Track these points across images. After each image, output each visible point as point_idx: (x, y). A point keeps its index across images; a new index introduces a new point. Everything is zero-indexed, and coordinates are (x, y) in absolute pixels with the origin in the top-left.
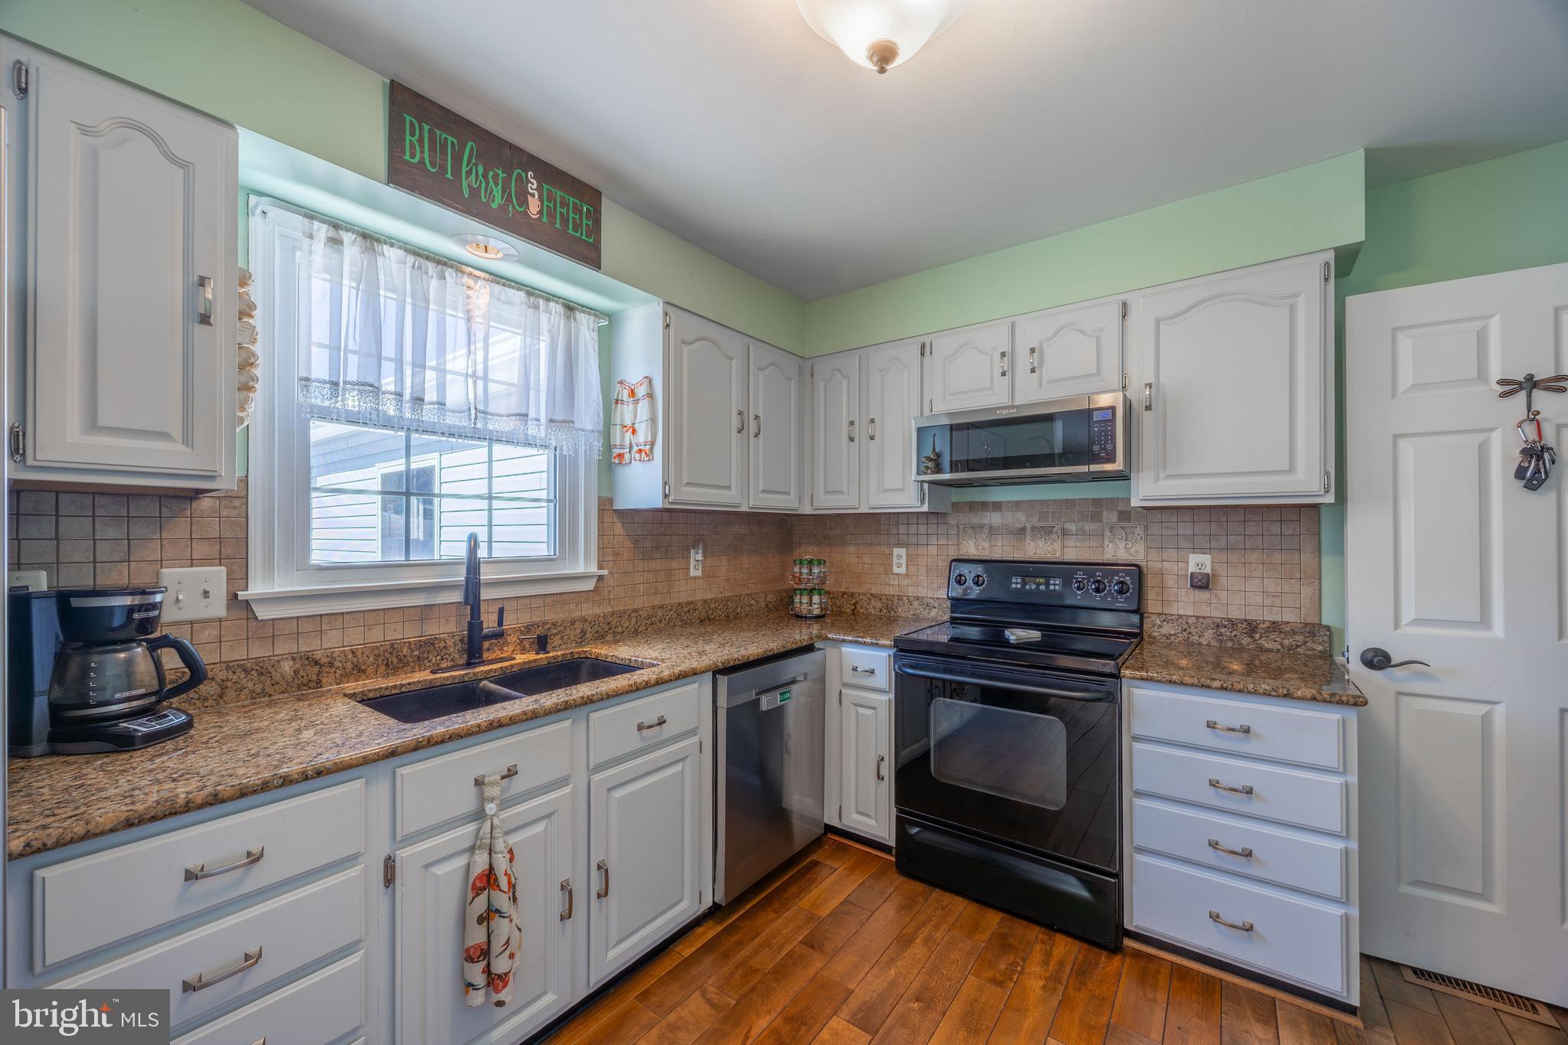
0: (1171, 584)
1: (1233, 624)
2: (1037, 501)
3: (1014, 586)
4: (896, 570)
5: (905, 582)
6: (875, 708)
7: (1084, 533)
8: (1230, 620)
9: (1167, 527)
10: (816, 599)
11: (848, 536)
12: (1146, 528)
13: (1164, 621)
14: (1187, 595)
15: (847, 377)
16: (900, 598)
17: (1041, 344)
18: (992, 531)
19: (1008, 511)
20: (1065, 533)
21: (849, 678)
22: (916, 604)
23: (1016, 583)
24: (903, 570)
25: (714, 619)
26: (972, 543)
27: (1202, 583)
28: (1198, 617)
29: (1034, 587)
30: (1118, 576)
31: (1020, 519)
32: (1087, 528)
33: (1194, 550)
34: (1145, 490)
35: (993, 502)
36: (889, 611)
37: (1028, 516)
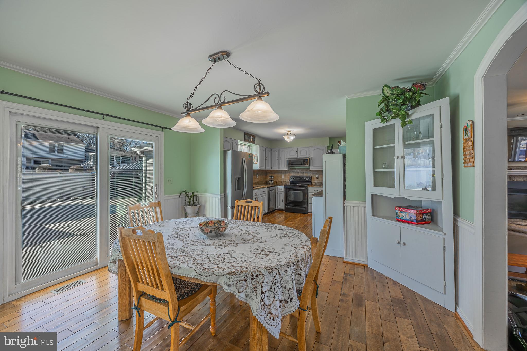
0: (314, 178)
2: (300, 168)
4: (282, 177)
5: (284, 179)
6: (282, 193)
7: (306, 172)
8: (320, 182)
9: (314, 172)
10: (272, 181)
11: (275, 173)
12: (312, 172)
13: (313, 182)
15: (277, 152)
16: (283, 181)
17: (301, 151)
18: (295, 172)
20: (304, 172)
21: (278, 190)
22: (285, 182)
23: (298, 179)
24: (284, 177)
25: (259, 184)
26: (293, 174)
27: (317, 178)
28: (317, 182)
30: (309, 177)
31: (298, 171)
33: (317, 174)
34: (311, 168)
35: (295, 169)
36: (282, 183)
37: (300, 170)
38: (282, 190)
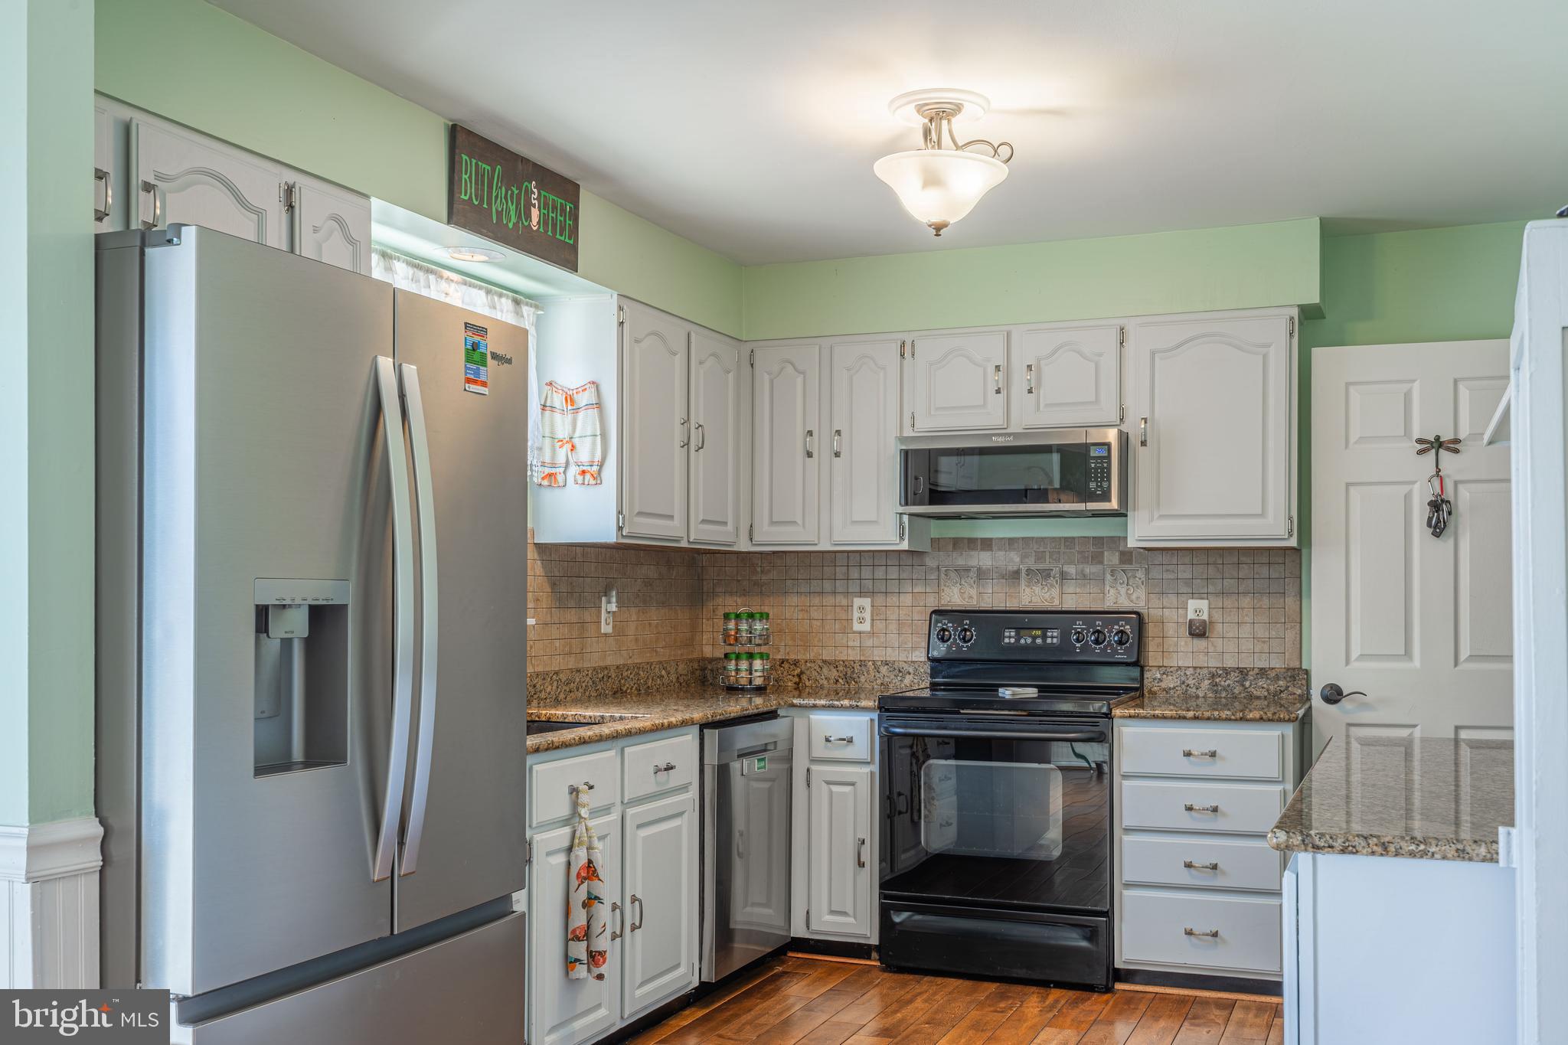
0: (1171, 633)
1: (1227, 672)
2: (1032, 538)
3: (1007, 640)
4: (857, 627)
5: (869, 643)
6: (853, 784)
7: (1084, 577)
8: (1224, 669)
9: (1167, 571)
10: (758, 664)
11: (789, 582)
12: (1148, 571)
13: (1164, 674)
14: (1187, 644)
15: (803, 373)
16: (863, 663)
17: (1039, 360)
18: (981, 575)
19: (1000, 550)
20: (1064, 576)
21: (819, 751)
22: (884, 670)
23: (1009, 637)
24: (866, 627)
25: (626, 692)
26: (956, 590)
27: (1199, 631)
28: (1195, 668)
29: (1029, 641)
30: (1118, 624)
31: (1013, 560)
32: (1087, 571)
33: (1193, 595)
34: (1141, 531)
35: (981, 539)
36: (848, 683)
37: (1023, 557)
38: (849, 753)
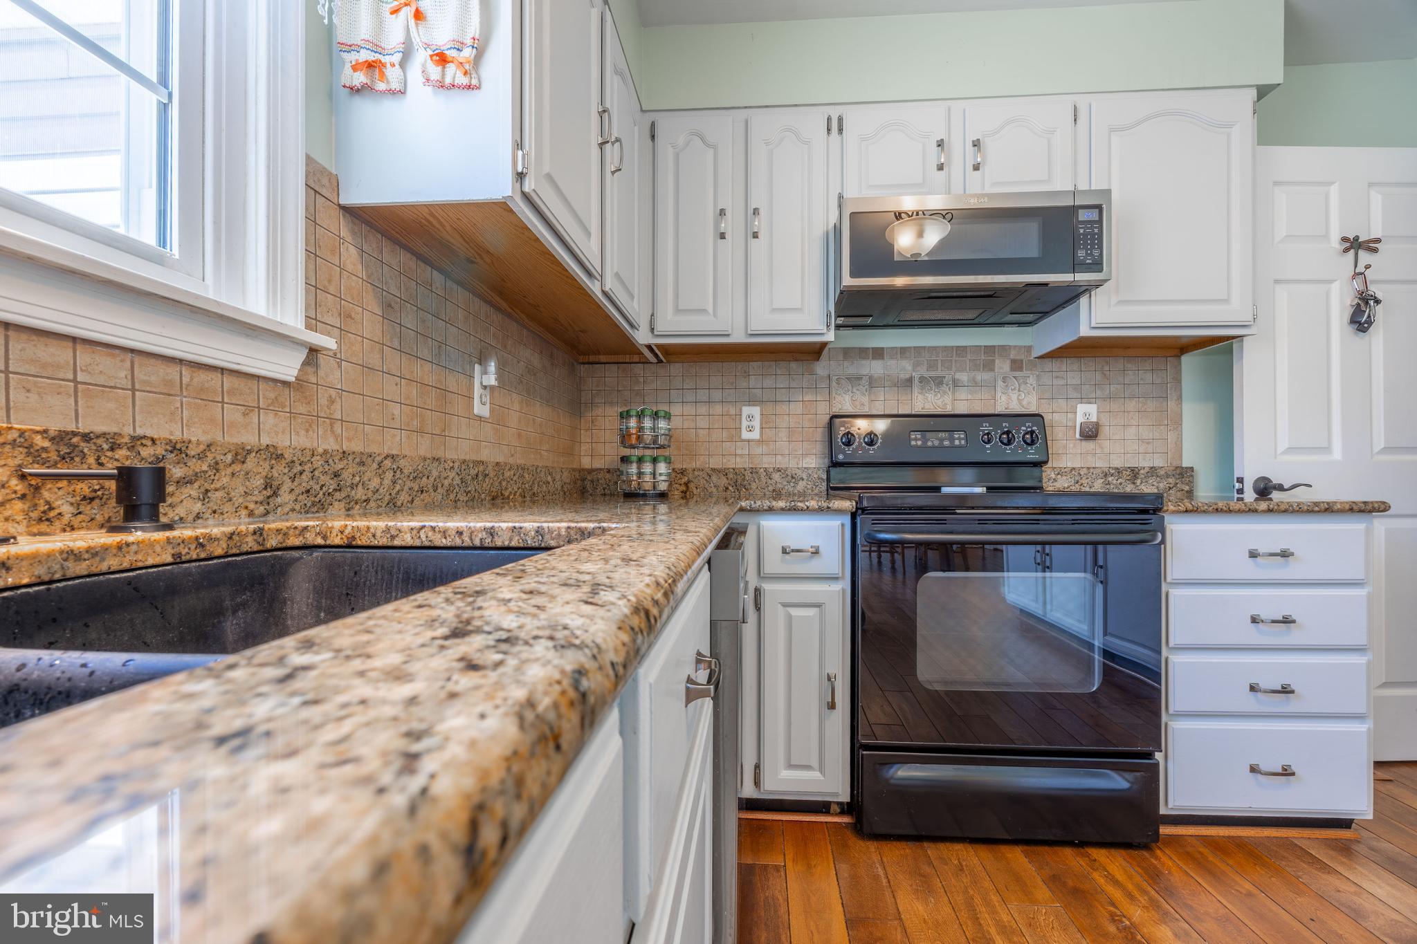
0: (1060, 435)
1: (1119, 471)
2: (924, 348)
3: (913, 443)
4: (745, 435)
5: (759, 451)
7: (976, 384)
8: (1115, 469)
9: (1057, 377)
10: (662, 468)
13: (1058, 474)
14: (1074, 446)
15: (714, 146)
16: (754, 471)
19: (891, 358)
21: (773, 565)
22: (776, 476)
23: (916, 439)
24: (756, 435)
25: (508, 497)
26: (847, 398)
27: (1090, 433)
28: (1088, 468)
29: (936, 443)
30: (1025, 426)
31: (905, 368)
32: (979, 378)
33: (1083, 400)
34: (1099, 316)
35: (872, 348)
36: (738, 490)
37: (916, 365)
38: (815, 567)
